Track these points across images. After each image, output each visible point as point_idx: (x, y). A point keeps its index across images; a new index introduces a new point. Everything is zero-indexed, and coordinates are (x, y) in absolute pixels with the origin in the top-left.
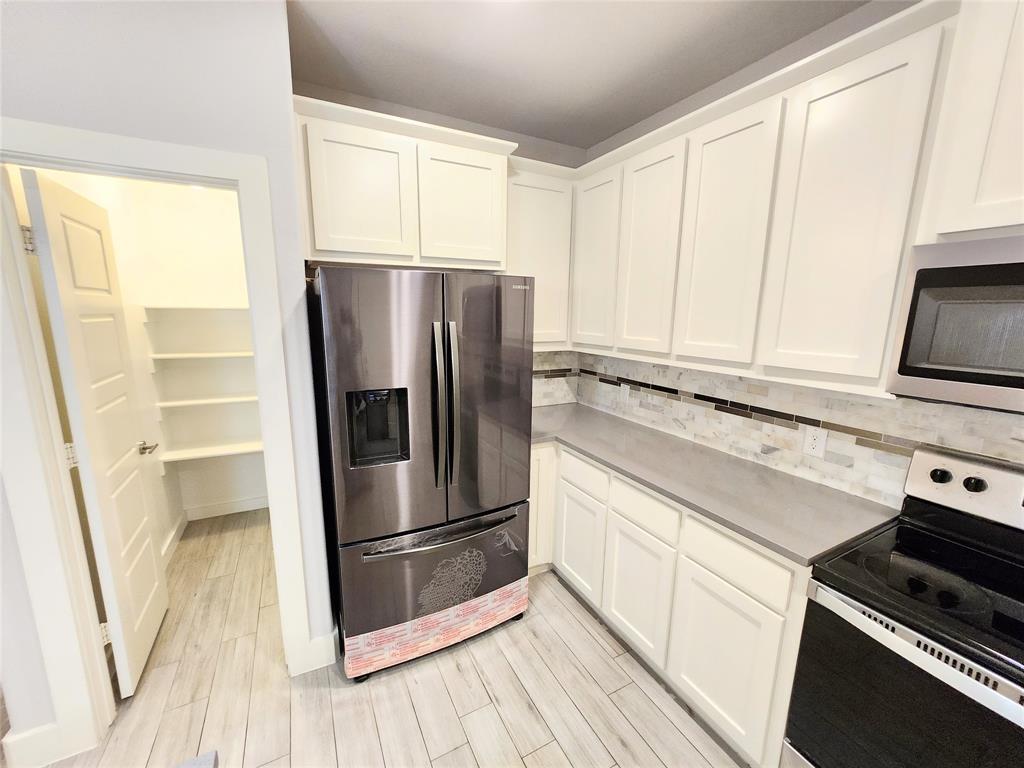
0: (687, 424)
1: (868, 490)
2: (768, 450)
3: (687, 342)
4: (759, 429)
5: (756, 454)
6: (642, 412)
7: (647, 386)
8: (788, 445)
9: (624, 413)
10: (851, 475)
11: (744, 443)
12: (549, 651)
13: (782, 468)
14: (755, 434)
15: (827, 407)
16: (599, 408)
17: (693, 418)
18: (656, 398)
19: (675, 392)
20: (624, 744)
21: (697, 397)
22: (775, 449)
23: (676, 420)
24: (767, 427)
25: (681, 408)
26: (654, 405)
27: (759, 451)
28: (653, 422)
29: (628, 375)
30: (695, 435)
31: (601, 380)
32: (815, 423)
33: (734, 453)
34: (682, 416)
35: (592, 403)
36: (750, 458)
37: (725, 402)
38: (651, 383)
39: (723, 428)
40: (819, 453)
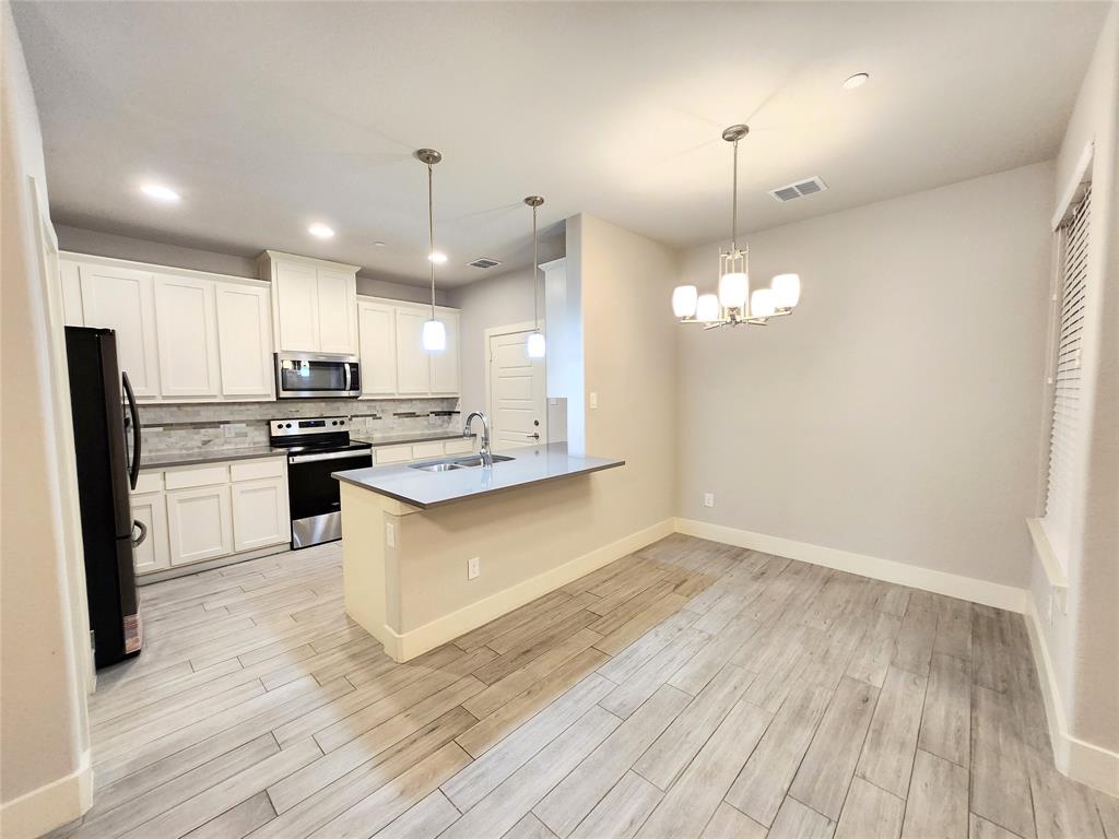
2: (205, 443)
4: (198, 433)
5: (199, 448)
8: (217, 437)
10: (248, 439)
11: (190, 444)
14: (196, 437)
22: (209, 441)
27: (200, 445)
32: (228, 422)
33: (184, 452)
36: (196, 450)
39: (173, 440)
40: (233, 435)
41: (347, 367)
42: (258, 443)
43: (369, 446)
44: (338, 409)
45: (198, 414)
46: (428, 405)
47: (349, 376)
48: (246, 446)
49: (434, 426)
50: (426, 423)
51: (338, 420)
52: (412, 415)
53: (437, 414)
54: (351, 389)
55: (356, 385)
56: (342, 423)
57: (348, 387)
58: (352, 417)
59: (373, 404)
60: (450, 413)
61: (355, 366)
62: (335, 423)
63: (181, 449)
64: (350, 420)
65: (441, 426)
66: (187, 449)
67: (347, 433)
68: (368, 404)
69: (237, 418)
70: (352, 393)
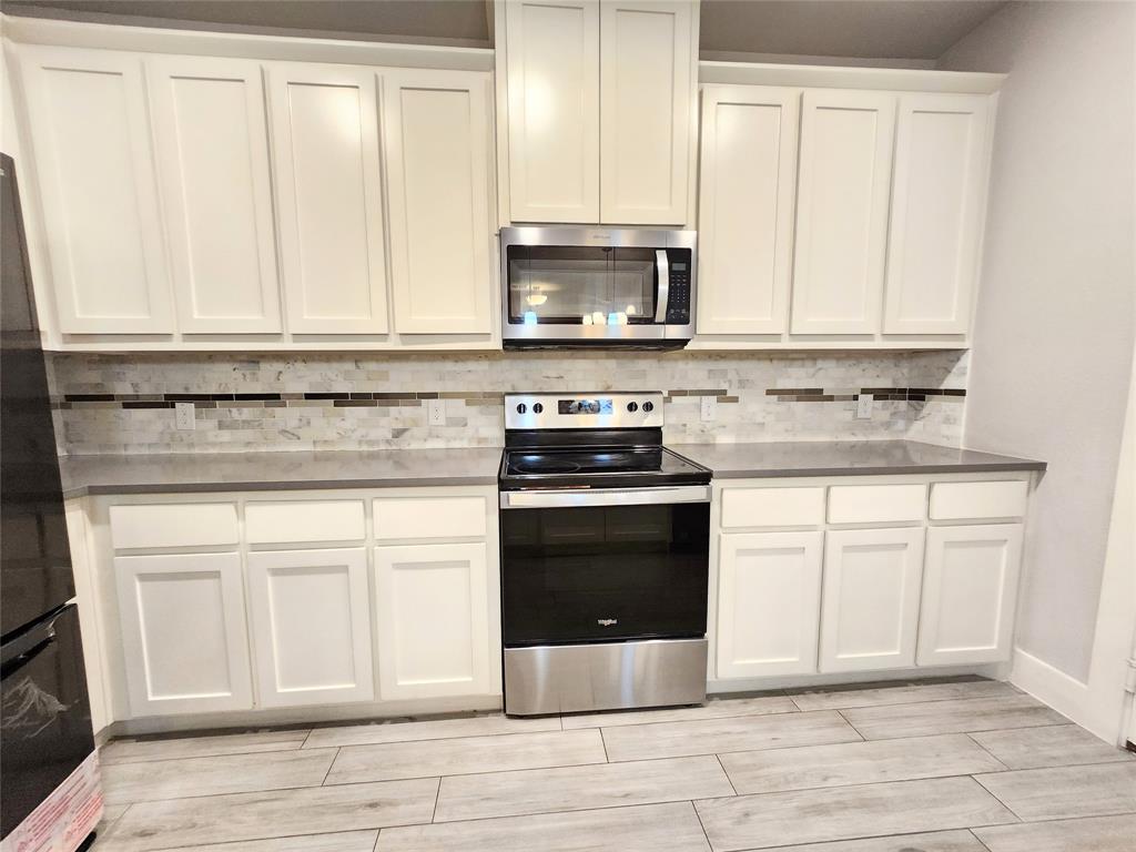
0: (300, 432)
1: (480, 440)
2: (398, 434)
3: (306, 317)
4: (386, 415)
5: (388, 442)
6: (226, 436)
7: (228, 397)
8: (416, 423)
9: (191, 445)
10: (469, 431)
11: (374, 434)
12: (194, 826)
13: (414, 446)
14: (384, 421)
15: (440, 379)
16: (131, 452)
17: (309, 423)
18: (248, 412)
19: (276, 397)
20: (373, 805)
21: (309, 396)
22: (404, 430)
23: (284, 432)
24: (393, 410)
25: (288, 415)
26: (244, 422)
27: (390, 437)
28: (249, 443)
29: (186, 389)
30: (314, 442)
31: (127, 406)
32: (433, 396)
33: (365, 448)
34: (292, 424)
35: (113, 447)
36: (383, 447)
37: (344, 396)
38: (233, 392)
39: (347, 425)
40: (442, 421)
41: (663, 262)
42: (485, 439)
43: (703, 478)
44: (643, 374)
45: (384, 376)
46: (856, 371)
47: (664, 287)
48: (465, 444)
49: (868, 425)
50: (848, 416)
51: (640, 400)
52: (814, 395)
53: (881, 394)
54: (670, 321)
55: (681, 308)
56: (648, 407)
57: (661, 315)
58: (673, 393)
59: (722, 365)
60: (918, 395)
61: (681, 257)
62: (632, 407)
63: (360, 442)
64: (667, 400)
65: (887, 425)
66: (371, 443)
67: (657, 430)
68: (712, 365)
69: (450, 387)
70: (674, 332)
